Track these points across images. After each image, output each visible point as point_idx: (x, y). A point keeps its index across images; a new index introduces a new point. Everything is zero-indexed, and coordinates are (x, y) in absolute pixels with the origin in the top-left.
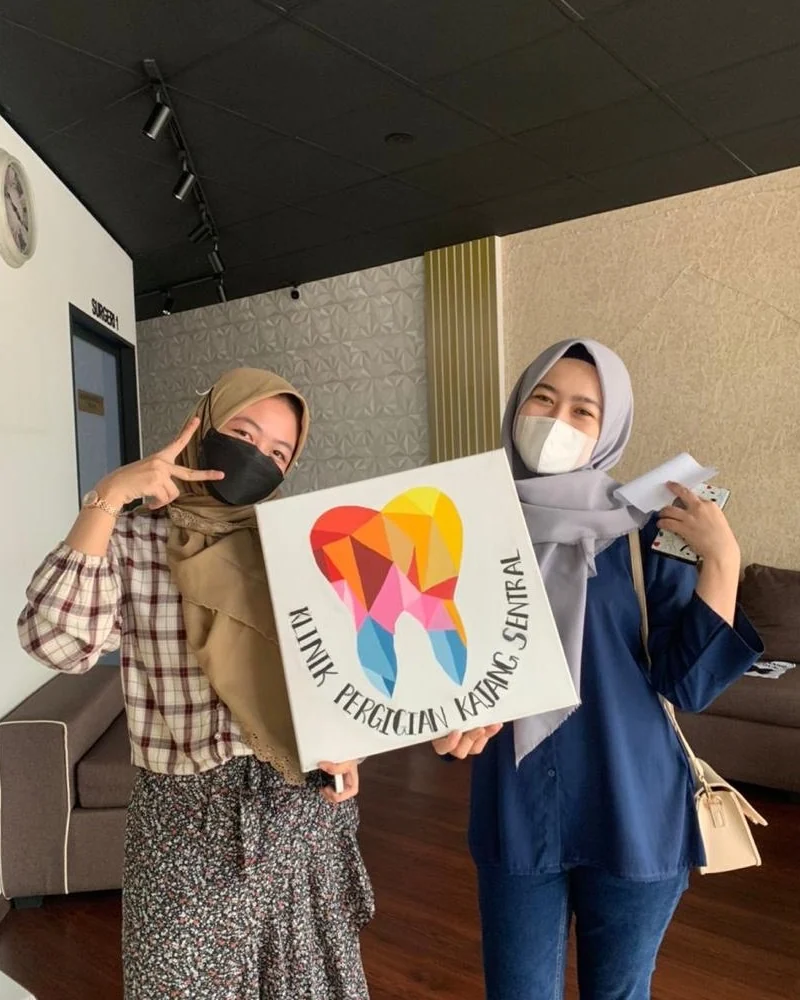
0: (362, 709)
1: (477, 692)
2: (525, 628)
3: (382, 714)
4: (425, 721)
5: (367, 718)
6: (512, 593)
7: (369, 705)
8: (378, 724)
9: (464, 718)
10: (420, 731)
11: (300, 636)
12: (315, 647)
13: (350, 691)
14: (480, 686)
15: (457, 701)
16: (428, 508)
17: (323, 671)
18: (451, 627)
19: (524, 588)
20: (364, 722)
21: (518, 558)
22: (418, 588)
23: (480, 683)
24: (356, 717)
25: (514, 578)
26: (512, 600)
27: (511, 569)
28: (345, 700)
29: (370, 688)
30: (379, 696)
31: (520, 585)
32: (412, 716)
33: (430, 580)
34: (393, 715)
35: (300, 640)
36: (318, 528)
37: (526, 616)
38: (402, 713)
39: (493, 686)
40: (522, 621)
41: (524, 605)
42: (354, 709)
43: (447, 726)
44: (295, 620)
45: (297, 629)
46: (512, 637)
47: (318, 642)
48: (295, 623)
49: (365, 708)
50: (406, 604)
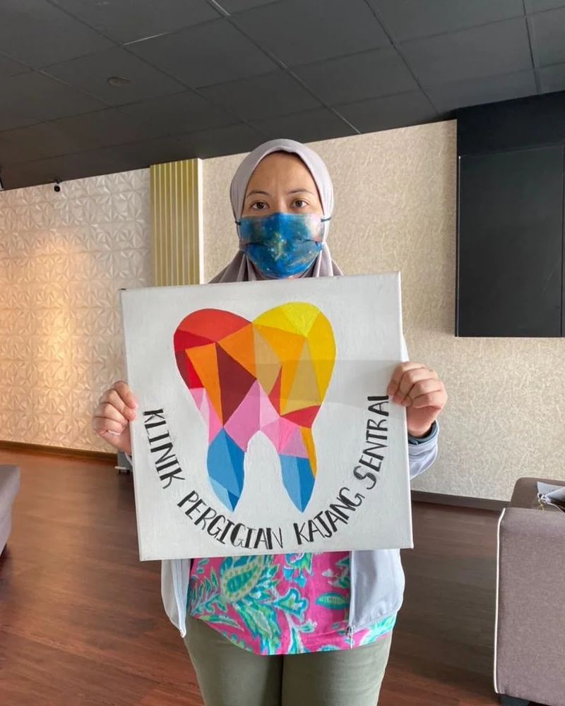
0: (203, 517)
1: (316, 521)
2: (377, 469)
3: (221, 524)
4: (262, 538)
5: (207, 526)
6: (371, 432)
7: (211, 514)
8: (217, 533)
9: (300, 542)
10: (256, 546)
11: (151, 438)
13: (194, 498)
14: (321, 516)
15: (296, 526)
16: (303, 327)
17: (171, 475)
18: (304, 455)
19: (385, 429)
20: (203, 529)
22: (278, 411)
23: (321, 513)
24: (197, 523)
25: (378, 418)
26: (370, 439)
27: (377, 408)
28: (188, 505)
29: (214, 500)
30: (221, 508)
31: (382, 426)
32: (250, 531)
33: (291, 404)
34: (232, 527)
35: (151, 441)
36: (183, 330)
37: (381, 458)
38: (242, 526)
39: (334, 518)
40: (376, 462)
41: (382, 446)
42: (195, 515)
43: (282, 547)
44: (149, 420)
45: (149, 429)
46: (363, 476)
47: (169, 446)
48: (148, 423)
49: (207, 516)
50: (262, 424)
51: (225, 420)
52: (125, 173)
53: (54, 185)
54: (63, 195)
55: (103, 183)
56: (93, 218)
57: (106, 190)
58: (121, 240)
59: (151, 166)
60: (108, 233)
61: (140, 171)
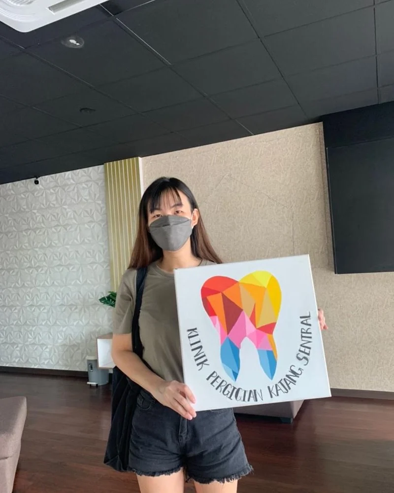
0: (220, 386)
1: (279, 385)
2: (308, 354)
3: (230, 389)
4: (252, 395)
5: (223, 390)
6: (304, 335)
7: (224, 384)
8: (228, 394)
9: (272, 397)
10: (249, 400)
11: (192, 343)
12: (199, 350)
13: (215, 375)
14: (282, 382)
15: (269, 387)
16: (264, 283)
17: (202, 363)
19: (310, 333)
20: (220, 392)
21: (309, 317)
22: (255, 325)
23: (282, 380)
24: (217, 389)
25: (306, 327)
26: (303, 339)
27: (305, 322)
28: (212, 379)
29: (225, 375)
31: (309, 331)
32: (245, 392)
33: (261, 323)
34: (235, 390)
35: (191, 345)
37: (310, 348)
38: (240, 390)
39: (288, 382)
40: (307, 351)
41: (310, 342)
42: (216, 384)
43: (262, 400)
44: (190, 334)
45: (190, 339)
46: (301, 358)
47: (201, 347)
48: (190, 335)
49: (222, 385)
50: (248, 333)
53: (34, 180)
54: (41, 187)
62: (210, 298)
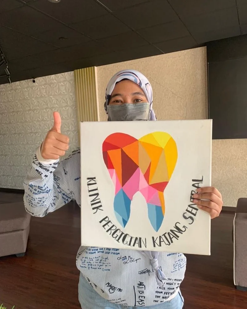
0: (110, 229)
1: (163, 237)
2: (195, 215)
3: (118, 233)
4: (137, 242)
5: (112, 233)
7: (114, 228)
8: (116, 237)
9: (154, 246)
10: (134, 245)
11: (89, 190)
12: (96, 196)
13: (107, 219)
14: (166, 235)
15: (153, 238)
16: (162, 143)
17: (97, 208)
18: (159, 205)
20: (110, 234)
21: (202, 181)
22: (148, 182)
23: (166, 233)
24: (107, 231)
26: (192, 200)
27: (197, 185)
28: (104, 223)
29: (116, 222)
30: (119, 225)
32: (132, 238)
33: (154, 180)
35: (90, 191)
36: (107, 141)
37: (197, 209)
38: (128, 235)
39: (172, 237)
40: (194, 211)
42: (107, 227)
43: (146, 247)
44: (89, 182)
45: (89, 186)
46: (187, 217)
47: (97, 194)
48: (89, 183)
49: (112, 229)
50: (140, 188)
51: (123, 185)
52: (63, 74)
53: (32, 80)
54: (37, 84)
55: (54, 78)
56: (50, 93)
57: (55, 81)
58: (63, 102)
59: (74, 70)
60: (57, 100)
61: (69, 72)
62: (110, 152)
